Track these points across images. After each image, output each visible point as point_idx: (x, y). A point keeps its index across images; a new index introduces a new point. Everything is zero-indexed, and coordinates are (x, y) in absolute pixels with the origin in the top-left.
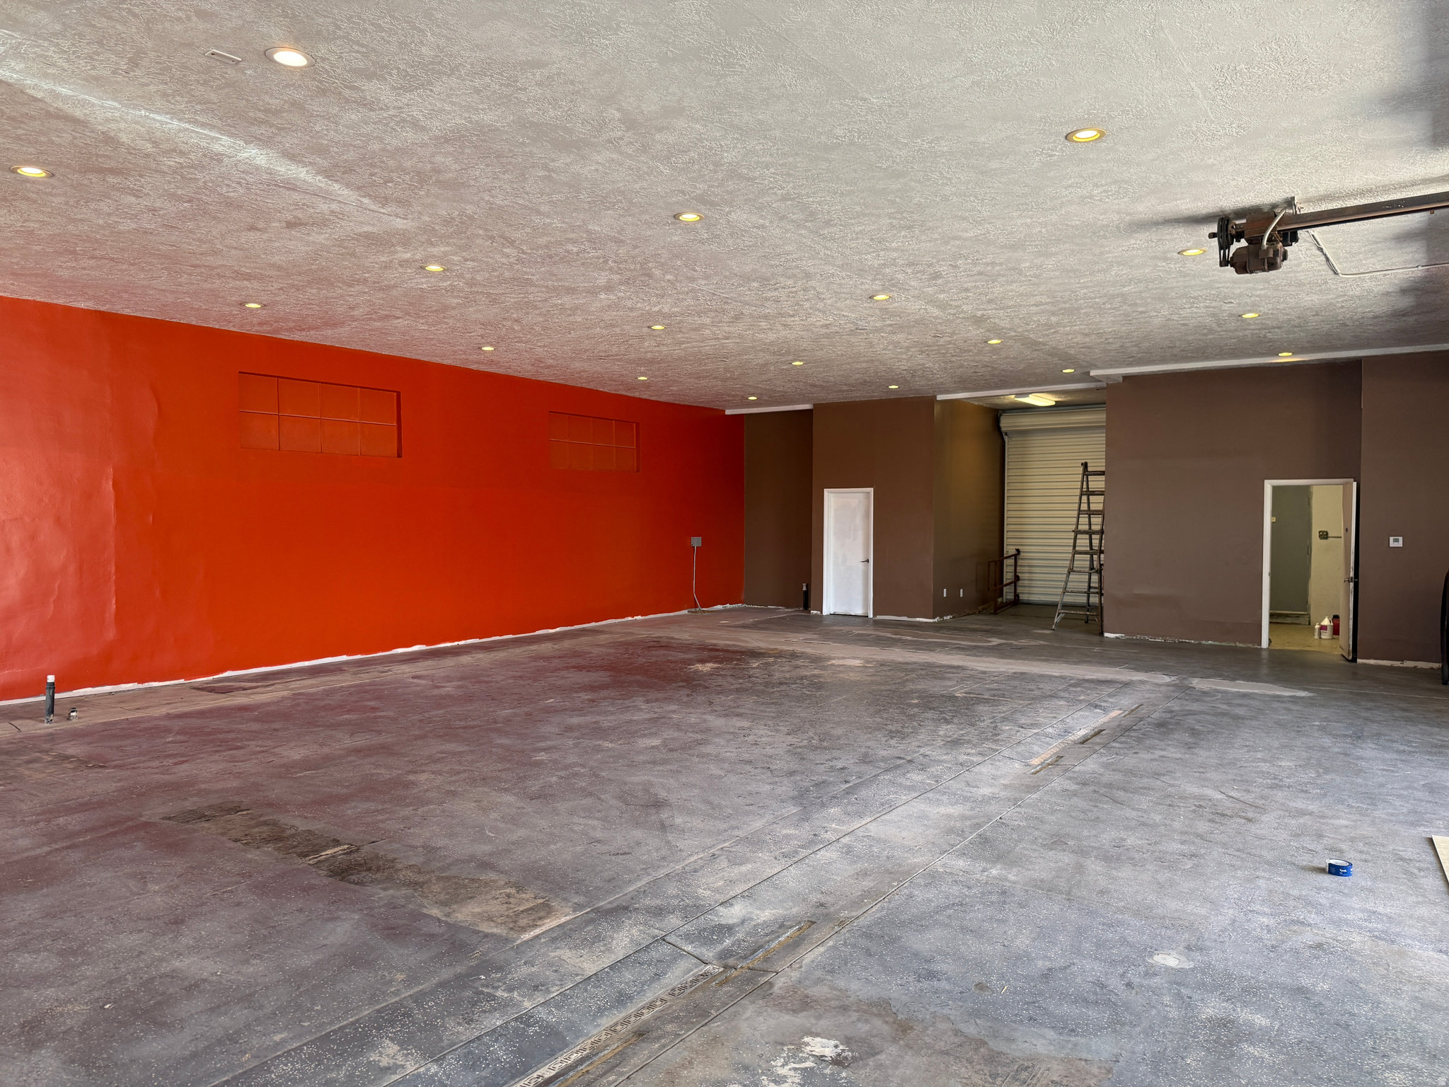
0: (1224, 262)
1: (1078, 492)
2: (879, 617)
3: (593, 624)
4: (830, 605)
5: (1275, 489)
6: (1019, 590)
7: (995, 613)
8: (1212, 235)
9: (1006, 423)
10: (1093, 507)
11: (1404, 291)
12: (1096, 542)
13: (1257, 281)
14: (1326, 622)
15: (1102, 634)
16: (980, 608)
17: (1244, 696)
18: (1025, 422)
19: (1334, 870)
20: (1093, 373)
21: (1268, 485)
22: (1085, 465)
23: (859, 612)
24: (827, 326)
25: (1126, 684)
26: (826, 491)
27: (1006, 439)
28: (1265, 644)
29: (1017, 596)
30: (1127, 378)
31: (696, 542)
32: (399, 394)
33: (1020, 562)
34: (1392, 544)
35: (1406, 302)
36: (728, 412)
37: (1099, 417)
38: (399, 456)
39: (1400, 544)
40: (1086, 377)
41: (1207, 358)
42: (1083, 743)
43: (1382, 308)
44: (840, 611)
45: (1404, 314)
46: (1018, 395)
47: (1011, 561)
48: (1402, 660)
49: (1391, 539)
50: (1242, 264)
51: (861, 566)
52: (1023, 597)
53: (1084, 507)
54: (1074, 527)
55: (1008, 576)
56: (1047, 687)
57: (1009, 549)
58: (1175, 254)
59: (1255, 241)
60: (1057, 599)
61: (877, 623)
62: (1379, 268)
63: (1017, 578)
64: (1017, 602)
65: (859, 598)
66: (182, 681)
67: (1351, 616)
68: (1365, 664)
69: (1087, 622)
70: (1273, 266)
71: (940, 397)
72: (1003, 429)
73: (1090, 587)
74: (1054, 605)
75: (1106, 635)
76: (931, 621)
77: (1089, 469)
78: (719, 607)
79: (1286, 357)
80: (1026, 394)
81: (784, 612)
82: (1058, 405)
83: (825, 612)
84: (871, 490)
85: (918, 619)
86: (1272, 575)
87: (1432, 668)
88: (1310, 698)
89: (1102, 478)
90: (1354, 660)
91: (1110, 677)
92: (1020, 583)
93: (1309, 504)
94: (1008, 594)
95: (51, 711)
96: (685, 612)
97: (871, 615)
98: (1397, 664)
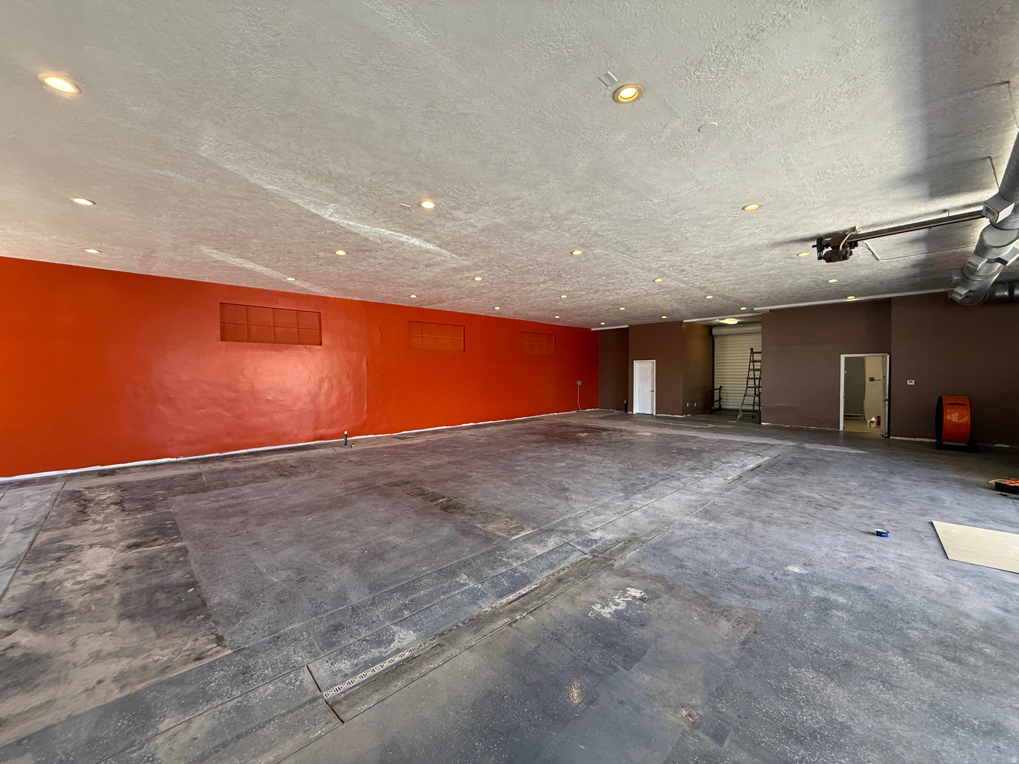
0: (820, 258)
1: (749, 361)
2: (658, 415)
3: (537, 416)
4: (636, 410)
5: (846, 359)
6: (721, 403)
7: (710, 414)
8: (814, 246)
9: (715, 331)
10: (755, 368)
11: (914, 266)
12: (757, 383)
13: (837, 266)
14: (873, 419)
15: (760, 423)
16: (704, 411)
17: (831, 452)
18: (724, 331)
19: (879, 534)
20: (755, 309)
21: (843, 357)
22: (752, 349)
23: (649, 412)
24: (635, 293)
25: (772, 446)
26: (635, 361)
27: (715, 338)
28: (841, 429)
29: (720, 406)
30: (771, 311)
31: (579, 383)
32: (464, 327)
33: (722, 392)
34: (909, 383)
35: (916, 271)
36: (592, 330)
37: (759, 328)
38: (464, 350)
39: (913, 383)
40: (752, 311)
41: (812, 301)
42: (752, 470)
43: (903, 274)
44: (641, 412)
45: (915, 276)
46: (720, 319)
47: (718, 391)
48: (914, 438)
49: (908, 381)
50: (829, 258)
51: (650, 393)
52: (723, 407)
53: (752, 367)
54: (747, 376)
55: (716, 398)
56: (734, 446)
57: (717, 386)
58: (795, 256)
59: (835, 248)
60: (739, 408)
61: (657, 417)
62: (900, 256)
63: (720, 399)
64: (720, 408)
65: (650, 407)
66: (389, 434)
67: (887, 416)
68: (894, 439)
69: (753, 418)
70: (845, 258)
71: (685, 321)
72: (714, 334)
73: (754, 402)
74: (738, 410)
75: (762, 423)
76: (681, 416)
77: (754, 351)
78: (589, 410)
79: (851, 299)
80: (724, 319)
81: (616, 412)
82: (739, 323)
83: (634, 413)
84: (655, 361)
85: (675, 416)
86: (845, 397)
87: (931, 442)
88: (865, 454)
89: (760, 354)
90: (888, 437)
91: (764, 442)
92: (722, 400)
93: (864, 364)
94: (716, 405)
95: (346, 444)
96: (575, 412)
97: (654, 414)
98: (912, 439)
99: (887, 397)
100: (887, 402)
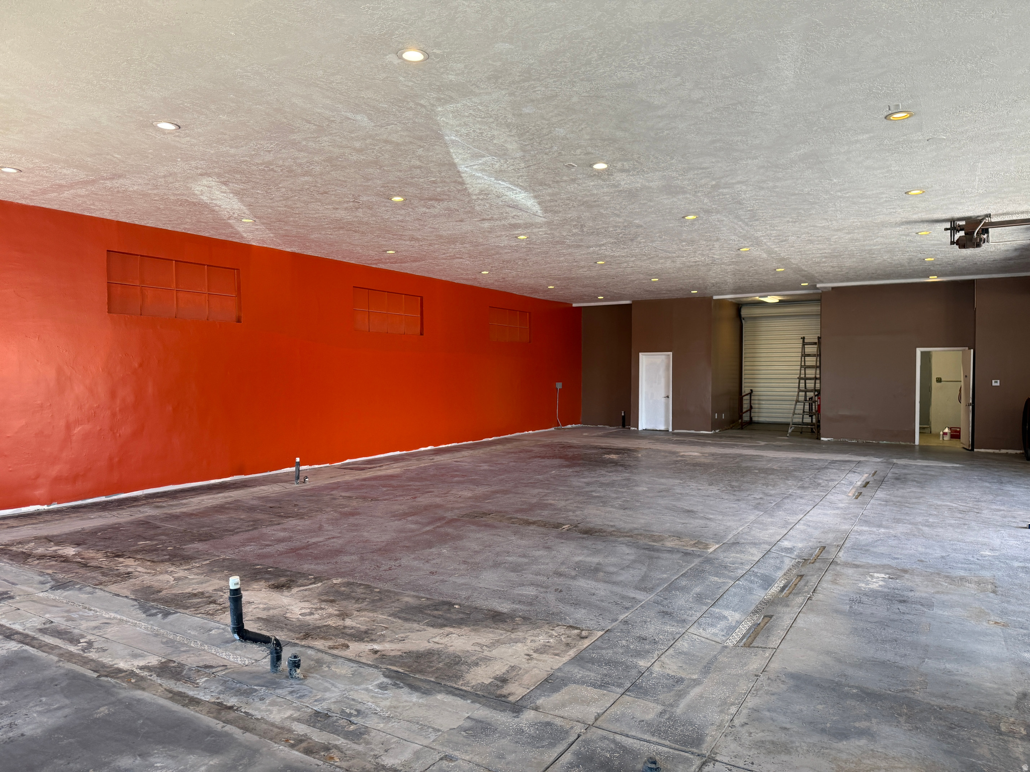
0: (952, 243)
1: (800, 354)
2: (676, 431)
4: (644, 423)
5: (922, 353)
6: (753, 414)
7: (742, 428)
8: (946, 229)
9: (745, 312)
11: (1016, 250)
14: (946, 430)
15: (819, 438)
16: (731, 426)
17: (927, 466)
18: (757, 311)
20: (818, 286)
21: (919, 351)
22: (803, 338)
23: (662, 428)
25: (859, 462)
26: (641, 354)
27: (743, 321)
28: (917, 442)
29: (751, 418)
31: (559, 386)
32: (422, 298)
33: (752, 397)
34: (994, 384)
36: (574, 305)
38: (421, 334)
39: (998, 384)
40: (815, 287)
42: (865, 486)
43: (1002, 256)
44: (649, 427)
45: (1011, 259)
46: (760, 297)
47: (748, 397)
48: (1000, 449)
49: (993, 381)
50: (962, 244)
51: (663, 400)
53: (803, 364)
54: (798, 376)
55: (746, 406)
57: (746, 390)
59: (969, 234)
60: (789, 420)
61: (673, 434)
62: (1010, 240)
63: (751, 407)
64: (751, 422)
65: (662, 419)
67: (971, 425)
68: (978, 452)
70: (978, 245)
71: (715, 297)
72: (743, 316)
74: (787, 424)
75: (822, 439)
76: (710, 433)
77: (806, 341)
78: (569, 426)
79: (933, 279)
80: (766, 296)
81: (613, 429)
82: (780, 301)
83: (640, 428)
84: (671, 353)
85: (701, 432)
86: (921, 402)
87: (1016, 453)
88: (962, 467)
89: (816, 346)
90: (972, 450)
91: (847, 459)
92: (753, 410)
94: (746, 418)
95: (298, 478)
96: (553, 429)
97: (671, 430)
98: (997, 451)
99: (971, 401)
100: (971, 407)
